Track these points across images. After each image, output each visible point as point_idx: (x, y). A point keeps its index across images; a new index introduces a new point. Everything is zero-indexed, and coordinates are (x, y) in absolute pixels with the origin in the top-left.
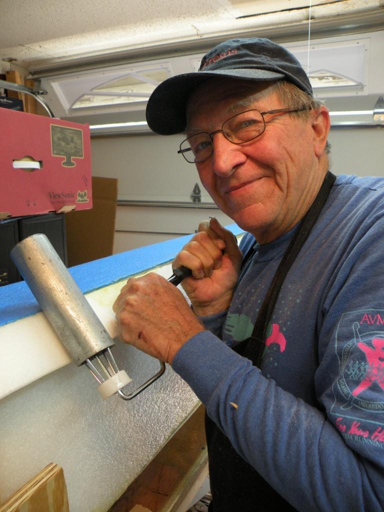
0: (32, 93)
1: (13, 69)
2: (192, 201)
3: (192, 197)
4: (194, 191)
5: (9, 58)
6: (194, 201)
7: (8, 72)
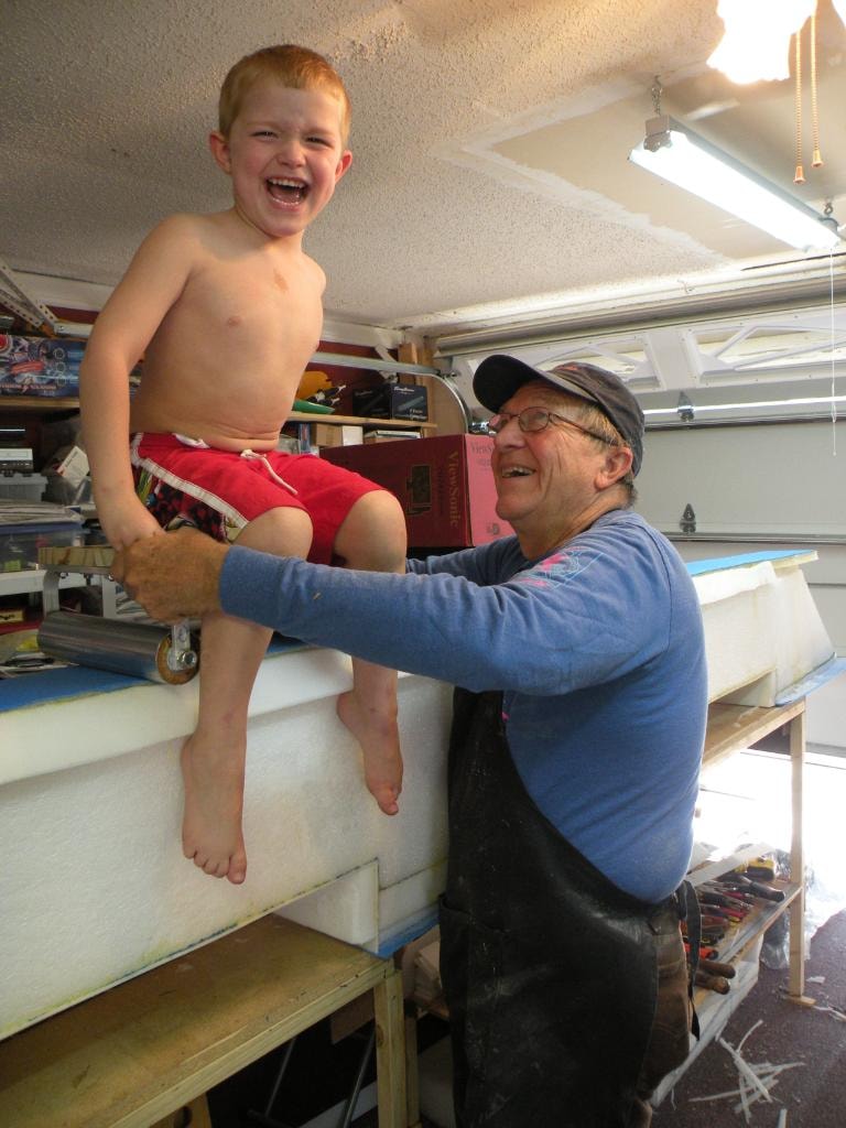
0: (438, 375)
1: (408, 341)
2: (682, 531)
3: (682, 524)
4: (685, 515)
5: (402, 325)
6: (685, 530)
7: (401, 346)
